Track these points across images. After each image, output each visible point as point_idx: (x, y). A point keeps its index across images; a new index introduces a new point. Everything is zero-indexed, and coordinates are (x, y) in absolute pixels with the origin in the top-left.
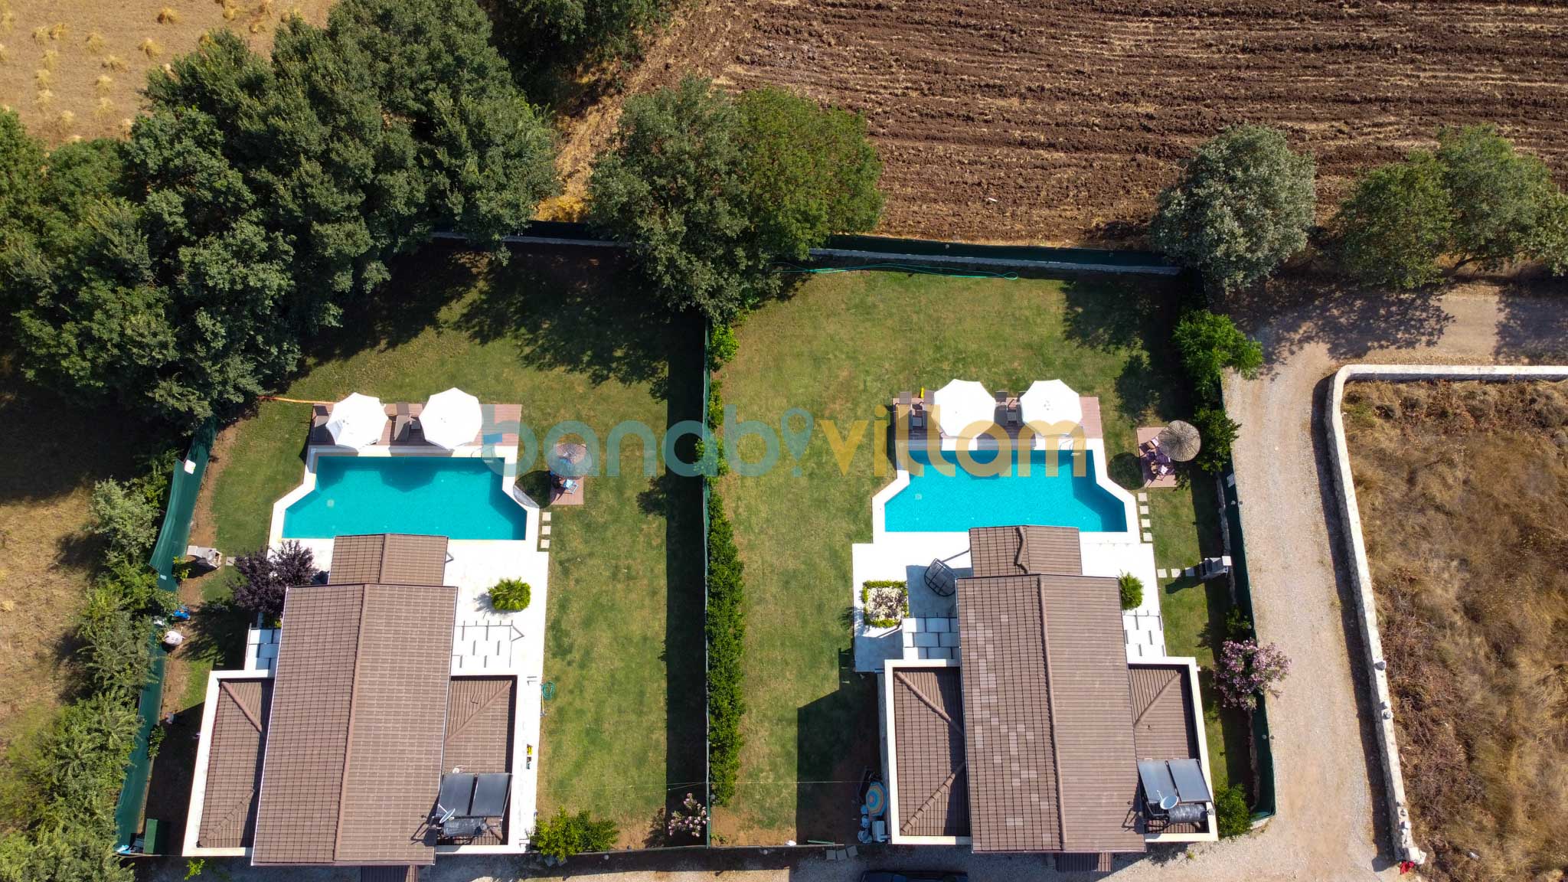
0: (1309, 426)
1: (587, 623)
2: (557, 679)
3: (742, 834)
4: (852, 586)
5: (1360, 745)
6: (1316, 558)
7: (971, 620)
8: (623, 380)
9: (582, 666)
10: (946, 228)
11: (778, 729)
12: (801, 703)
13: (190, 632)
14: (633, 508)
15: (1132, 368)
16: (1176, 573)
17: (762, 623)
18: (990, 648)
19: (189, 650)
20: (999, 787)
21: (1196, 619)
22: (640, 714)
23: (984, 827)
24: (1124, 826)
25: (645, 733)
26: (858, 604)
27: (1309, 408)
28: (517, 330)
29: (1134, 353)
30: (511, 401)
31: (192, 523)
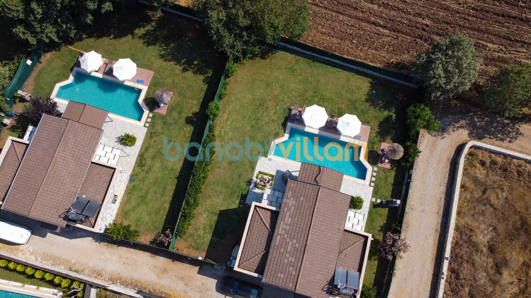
0: (450, 160)
1: (153, 158)
2: (137, 175)
3: (185, 249)
4: (254, 171)
5: (430, 286)
6: (437, 211)
7: (289, 196)
8: (194, 73)
9: (147, 172)
10: (334, 48)
11: (210, 216)
12: (222, 209)
13: (14, 122)
14: (183, 121)
15: (387, 120)
16: (379, 201)
17: (217, 175)
18: (293, 208)
19: (11, 128)
20: (279, 261)
21: (381, 220)
22: (162, 196)
23: (269, 274)
24: (322, 289)
25: (162, 203)
26: (254, 179)
27: (453, 153)
28: (161, 44)
29: (390, 114)
30: (151, 70)
31: (26, 83)
